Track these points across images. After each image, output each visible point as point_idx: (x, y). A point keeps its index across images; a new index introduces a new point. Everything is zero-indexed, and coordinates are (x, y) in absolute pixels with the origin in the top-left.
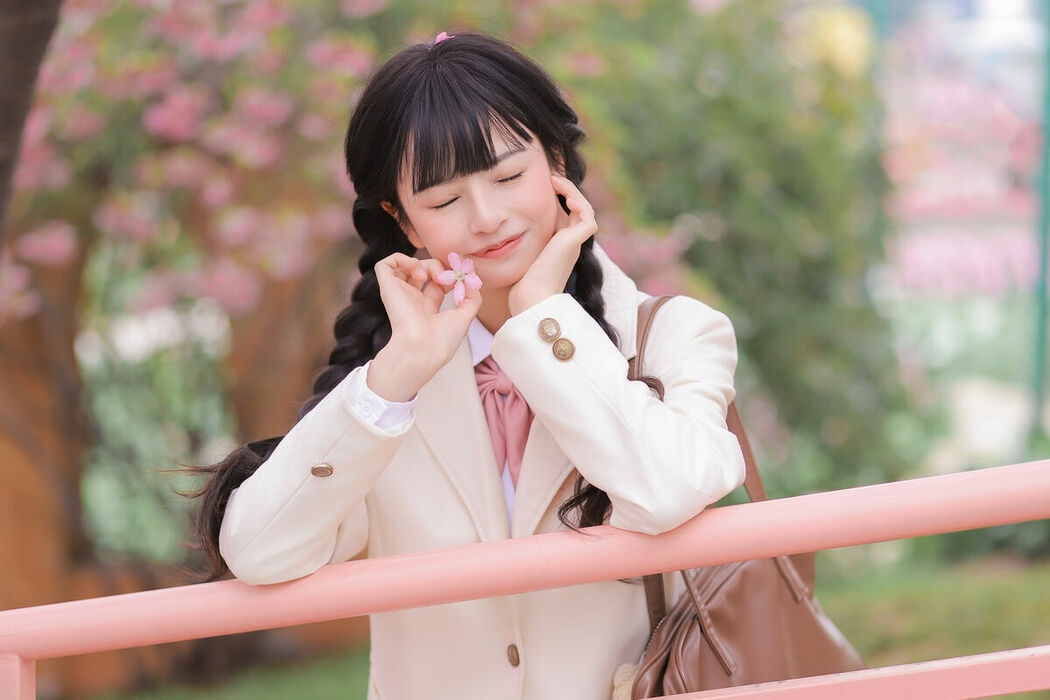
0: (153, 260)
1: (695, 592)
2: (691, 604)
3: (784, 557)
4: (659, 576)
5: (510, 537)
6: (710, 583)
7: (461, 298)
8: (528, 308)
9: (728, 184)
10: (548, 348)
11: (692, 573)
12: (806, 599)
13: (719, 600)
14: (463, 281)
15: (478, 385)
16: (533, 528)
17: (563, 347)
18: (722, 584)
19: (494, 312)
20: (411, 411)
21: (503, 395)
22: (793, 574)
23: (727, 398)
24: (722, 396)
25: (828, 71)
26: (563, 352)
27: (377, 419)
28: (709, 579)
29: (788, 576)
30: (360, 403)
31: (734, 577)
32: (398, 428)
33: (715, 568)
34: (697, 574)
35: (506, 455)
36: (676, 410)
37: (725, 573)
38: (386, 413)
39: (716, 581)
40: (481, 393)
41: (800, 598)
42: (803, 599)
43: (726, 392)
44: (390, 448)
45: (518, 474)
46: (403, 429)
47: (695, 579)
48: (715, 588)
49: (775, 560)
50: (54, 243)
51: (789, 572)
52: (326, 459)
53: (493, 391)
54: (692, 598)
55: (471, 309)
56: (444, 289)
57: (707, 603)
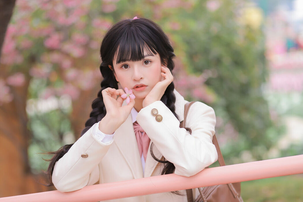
0: (49, 84)
1: (203, 195)
2: (201, 199)
3: (231, 184)
4: (191, 190)
5: (144, 177)
6: (207, 192)
7: (129, 102)
8: (148, 105)
9: (218, 61)
10: (154, 118)
11: (202, 189)
12: (238, 197)
13: (210, 197)
14: (129, 97)
15: (134, 129)
16: (151, 174)
17: (159, 117)
18: (212, 192)
19: (138, 106)
20: (113, 137)
21: (142, 132)
22: (233, 189)
23: (212, 134)
24: (211, 133)
25: (248, 27)
26: (159, 119)
27: (102, 140)
28: (207, 191)
29: (232, 190)
30: (97, 135)
31: (215, 190)
32: (108, 142)
33: (209, 187)
34: (203, 189)
35: (142, 151)
36: (195, 137)
37: (212, 189)
38: (105, 138)
39: (209, 191)
40: (135, 132)
41: (235, 197)
42: (236, 197)
43: (212, 132)
44: (106, 149)
45: (146, 158)
46: (110, 143)
47: (203, 190)
48: (209, 194)
49: (227, 184)
50: (18, 80)
51: (232, 189)
52: (86, 152)
53: (138, 131)
54: (201, 197)
55: (132, 105)
56: (123, 99)
57: (206, 198)
